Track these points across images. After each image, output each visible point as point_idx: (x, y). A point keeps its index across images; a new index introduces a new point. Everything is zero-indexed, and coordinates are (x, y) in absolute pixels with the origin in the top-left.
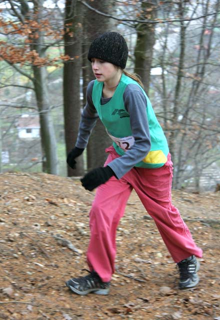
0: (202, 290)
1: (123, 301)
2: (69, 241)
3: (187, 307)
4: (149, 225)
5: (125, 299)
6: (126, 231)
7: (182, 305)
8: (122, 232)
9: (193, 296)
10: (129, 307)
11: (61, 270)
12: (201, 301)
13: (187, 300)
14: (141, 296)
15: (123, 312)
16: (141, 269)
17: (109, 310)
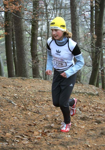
0: (61, 116)
1: (33, 121)
2: (12, 101)
3: (56, 122)
4: (41, 94)
5: (34, 121)
6: (32, 96)
7: (54, 121)
8: (31, 96)
9: (58, 118)
10: (35, 123)
11: (10, 111)
12: (61, 120)
13: (56, 119)
14: (39, 119)
15: (33, 125)
16: (39, 109)
17: (28, 125)
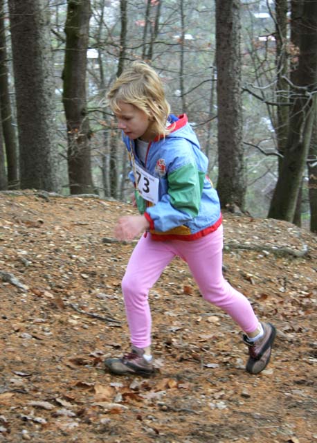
0: (186, 330)
1: (88, 349)
2: (12, 275)
3: (170, 352)
4: (110, 250)
5: (91, 346)
6: (82, 259)
7: (164, 350)
8: (77, 259)
9: (176, 338)
10: (97, 356)
11: (5, 312)
12: (186, 344)
13: (169, 343)
14: (110, 342)
15: (91, 363)
16: (106, 307)
17: (71, 361)
